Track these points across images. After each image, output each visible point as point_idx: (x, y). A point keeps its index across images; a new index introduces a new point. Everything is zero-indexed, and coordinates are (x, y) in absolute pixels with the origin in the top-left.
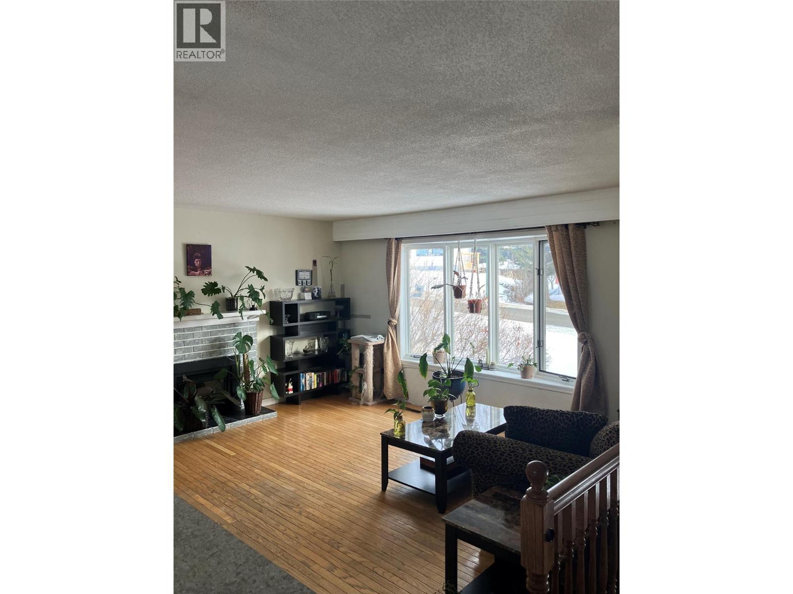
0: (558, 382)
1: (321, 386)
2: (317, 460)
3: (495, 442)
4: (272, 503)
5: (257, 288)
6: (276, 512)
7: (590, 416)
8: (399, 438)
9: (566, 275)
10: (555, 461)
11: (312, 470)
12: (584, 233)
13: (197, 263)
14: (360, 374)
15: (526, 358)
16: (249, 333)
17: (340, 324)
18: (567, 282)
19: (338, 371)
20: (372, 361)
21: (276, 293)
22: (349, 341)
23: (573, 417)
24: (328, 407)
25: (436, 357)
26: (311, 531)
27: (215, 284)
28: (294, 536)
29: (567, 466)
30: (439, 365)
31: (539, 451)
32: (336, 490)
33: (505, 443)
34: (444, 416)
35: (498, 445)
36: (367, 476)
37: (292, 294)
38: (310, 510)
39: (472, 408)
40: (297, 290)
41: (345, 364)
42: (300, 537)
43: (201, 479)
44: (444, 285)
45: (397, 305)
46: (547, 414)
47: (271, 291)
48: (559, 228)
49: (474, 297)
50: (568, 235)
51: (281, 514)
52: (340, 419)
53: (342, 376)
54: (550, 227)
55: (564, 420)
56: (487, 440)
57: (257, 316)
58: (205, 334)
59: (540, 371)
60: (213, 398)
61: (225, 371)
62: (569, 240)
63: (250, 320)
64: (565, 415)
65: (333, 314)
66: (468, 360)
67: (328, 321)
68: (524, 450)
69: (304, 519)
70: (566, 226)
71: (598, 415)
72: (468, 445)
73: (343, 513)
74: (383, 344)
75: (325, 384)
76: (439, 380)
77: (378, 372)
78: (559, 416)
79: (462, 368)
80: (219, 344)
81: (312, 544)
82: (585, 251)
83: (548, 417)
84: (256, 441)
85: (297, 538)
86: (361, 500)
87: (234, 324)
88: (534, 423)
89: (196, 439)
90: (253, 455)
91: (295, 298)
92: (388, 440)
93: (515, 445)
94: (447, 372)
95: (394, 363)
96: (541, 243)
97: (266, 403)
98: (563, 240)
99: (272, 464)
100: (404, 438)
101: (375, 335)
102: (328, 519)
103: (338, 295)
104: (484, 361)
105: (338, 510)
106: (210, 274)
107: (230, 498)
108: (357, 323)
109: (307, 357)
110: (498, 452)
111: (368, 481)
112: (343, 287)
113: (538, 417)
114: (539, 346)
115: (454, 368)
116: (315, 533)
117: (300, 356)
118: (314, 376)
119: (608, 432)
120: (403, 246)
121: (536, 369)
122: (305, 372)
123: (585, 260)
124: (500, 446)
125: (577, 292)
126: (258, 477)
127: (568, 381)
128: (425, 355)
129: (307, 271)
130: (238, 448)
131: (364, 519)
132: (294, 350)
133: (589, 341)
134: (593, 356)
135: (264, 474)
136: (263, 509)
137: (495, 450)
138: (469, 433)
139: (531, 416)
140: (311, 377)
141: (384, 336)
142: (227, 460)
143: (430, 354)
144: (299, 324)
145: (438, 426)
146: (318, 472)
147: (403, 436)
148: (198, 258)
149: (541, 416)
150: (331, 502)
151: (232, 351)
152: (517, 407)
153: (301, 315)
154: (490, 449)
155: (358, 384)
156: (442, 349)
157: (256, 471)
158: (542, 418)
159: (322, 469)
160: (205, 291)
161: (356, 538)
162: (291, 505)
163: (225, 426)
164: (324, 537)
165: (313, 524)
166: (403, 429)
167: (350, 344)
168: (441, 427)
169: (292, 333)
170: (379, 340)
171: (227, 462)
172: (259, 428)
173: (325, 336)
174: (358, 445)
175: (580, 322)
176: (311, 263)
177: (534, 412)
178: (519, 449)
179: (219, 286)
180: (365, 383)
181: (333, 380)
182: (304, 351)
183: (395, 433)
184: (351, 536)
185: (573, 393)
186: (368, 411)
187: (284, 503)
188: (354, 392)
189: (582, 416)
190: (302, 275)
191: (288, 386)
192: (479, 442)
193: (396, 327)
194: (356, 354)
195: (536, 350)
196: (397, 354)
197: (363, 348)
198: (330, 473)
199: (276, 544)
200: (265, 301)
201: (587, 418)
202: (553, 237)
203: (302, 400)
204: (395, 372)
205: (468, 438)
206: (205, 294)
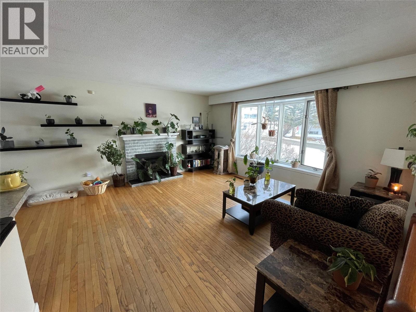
0: (311, 171)
1: (202, 165)
2: (196, 199)
3: (290, 211)
4: (171, 219)
5: (175, 123)
6: (172, 225)
7: (361, 200)
8: (231, 195)
9: (324, 117)
10: (338, 232)
11: (192, 203)
12: (337, 94)
13: (150, 112)
14: (218, 162)
15: (295, 159)
16: (172, 143)
17: (210, 141)
18: (324, 121)
19: (209, 160)
20: (223, 156)
21: (184, 126)
22: (214, 148)
23: (348, 200)
24: (204, 174)
25: (251, 156)
26: (185, 238)
27: (157, 121)
28: (177, 240)
29: (348, 238)
30: (252, 160)
31: (323, 222)
32: (202, 215)
33: (297, 212)
34: (255, 184)
35: (292, 213)
36: (217, 209)
37: (190, 127)
38: (187, 225)
39: (268, 181)
40: (193, 125)
41: (212, 157)
42: (179, 241)
43: (145, 203)
44: (257, 123)
45: (235, 132)
46: (328, 196)
47: (182, 125)
48: (322, 92)
49: (272, 129)
50: (327, 95)
51: (174, 226)
52: (208, 180)
53: (211, 162)
54: (317, 91)
55: (340, 201)
56: (284, 208)
57: (176, 135)
58: (154, 142)
59: (301, 164)
60: (157, 168)
61: (162, 157)
62: (328, 98)
63: (173, 137)
64: (341, 198)
65: (207, 136)
66: (267, 158)
67: (205, 139)
68: (311, 219)
69: (184, 230)
70: (327, 90)
71: (366, 200)
72: (272, 210)
73: (202, 229)
74: (228, 150)
75: (204, 165)
76: (253, 167)
77: (225, 161)
78: (336, 199)
79: (264, 162)
80: (159, 146)
81: (184, 246)
82: (336, 104)
83: (328, 199)
84: (172, 187)
85: (178, 241)
86: (212, 222)
87: (166, 139)
88: (318, 201)
89: (149, 185)
90: (169, 194)
91: (191, 129)
92: (226, 195)
93: (304, 215)
94: (256, 163)
95: (233, 158)
96: (309, 102)
97: (179, 171)
98: (324, 98)
99: (176, 199)
100: (234, 196)
101: (225, 145)
102: (194, 232)
103: (210, 128)
104: (273, 159)
105: (200, 227)
106: (156, 117)
107: (154, 214)
108: (218, 140)
109: (196, 153)
110: (293, 218)
111: (217, 211)
112: (212, 125)
113: (321, 198)
114: (302, 153)
115: (259, 161)
116: (187, 239)
117: (194, 153)
118: (199, 161)
119: (383, 216)
120: (239, 106)
121: (299, 164)
122: (195, 159)
123: (336, 109)
124: (293, 213)
125: (330, 126)
126: (169, 205)
127: (317, 170)
128: (247, 155)
129: (197, 117)
130: (164, 190)
131: (212, 234)
132: (191, 151)
133: (333, 151)
134: (335, 159)
135: (172, 204)
136: (167, 222)
137: (290, 216)
138: (272, 202)
139: (316, 196)
140: (198, 162)
141: (229, 146)
142: (158, 195)
143: (249, 155)
144: (193, 139)
145: (252, 190)
146: (195, 205)
147: (233, 195)
148: (150, 109)
149: (323, 197)
150: (198, 222)
151: (165, 150)
152: (306, 190)
153: (194, 136)
154: (287, 215)
155: (217, 166)
156: (254, 153)
157: (169, 201)
158: (324, 199)
159: (197, 203)
160: (153, 124)
161: (206, 246)
162: (180, 221)
163: (161, 180)
164: (191, 242)
165: (188, 234)
166: (234, 190)
167: (214, 149)
168: (253, 191)
169: (190, 143)
170: (226, 148)
171: (158, 196)
172: (175, 182)
173: (204, 145)
174: (214, 192)
175: (329, 142)
176: (199, 114)
177: (318, 194)
178: (308, 218)
179: (159, 122)
180: (220, 166)
181: (207, 163)
182: (195, 151)
183: (230, 192)
184: (204, 244)
185: (320, 177)
186: (220, 177)
187: (176, 220)
188: (215, 169)
189: (354, 200)
190: (195, 119)
191: (188, 165)
192: (279, 209)
193: (234, 143)
194: (216, 153)
195: (301, 155)
196: (234, 155)
197: (219, 151)
198: (200, 206)
199: (167, 244)
200: (179, 129)
201: (359, 202)
202: (318, 97)
203: (194, 171)
204: (233, 162)
205: (272, 205)
206: (153, 125)
